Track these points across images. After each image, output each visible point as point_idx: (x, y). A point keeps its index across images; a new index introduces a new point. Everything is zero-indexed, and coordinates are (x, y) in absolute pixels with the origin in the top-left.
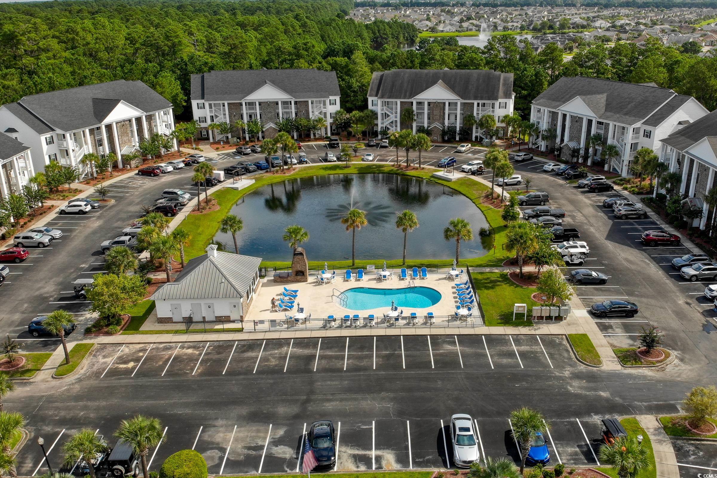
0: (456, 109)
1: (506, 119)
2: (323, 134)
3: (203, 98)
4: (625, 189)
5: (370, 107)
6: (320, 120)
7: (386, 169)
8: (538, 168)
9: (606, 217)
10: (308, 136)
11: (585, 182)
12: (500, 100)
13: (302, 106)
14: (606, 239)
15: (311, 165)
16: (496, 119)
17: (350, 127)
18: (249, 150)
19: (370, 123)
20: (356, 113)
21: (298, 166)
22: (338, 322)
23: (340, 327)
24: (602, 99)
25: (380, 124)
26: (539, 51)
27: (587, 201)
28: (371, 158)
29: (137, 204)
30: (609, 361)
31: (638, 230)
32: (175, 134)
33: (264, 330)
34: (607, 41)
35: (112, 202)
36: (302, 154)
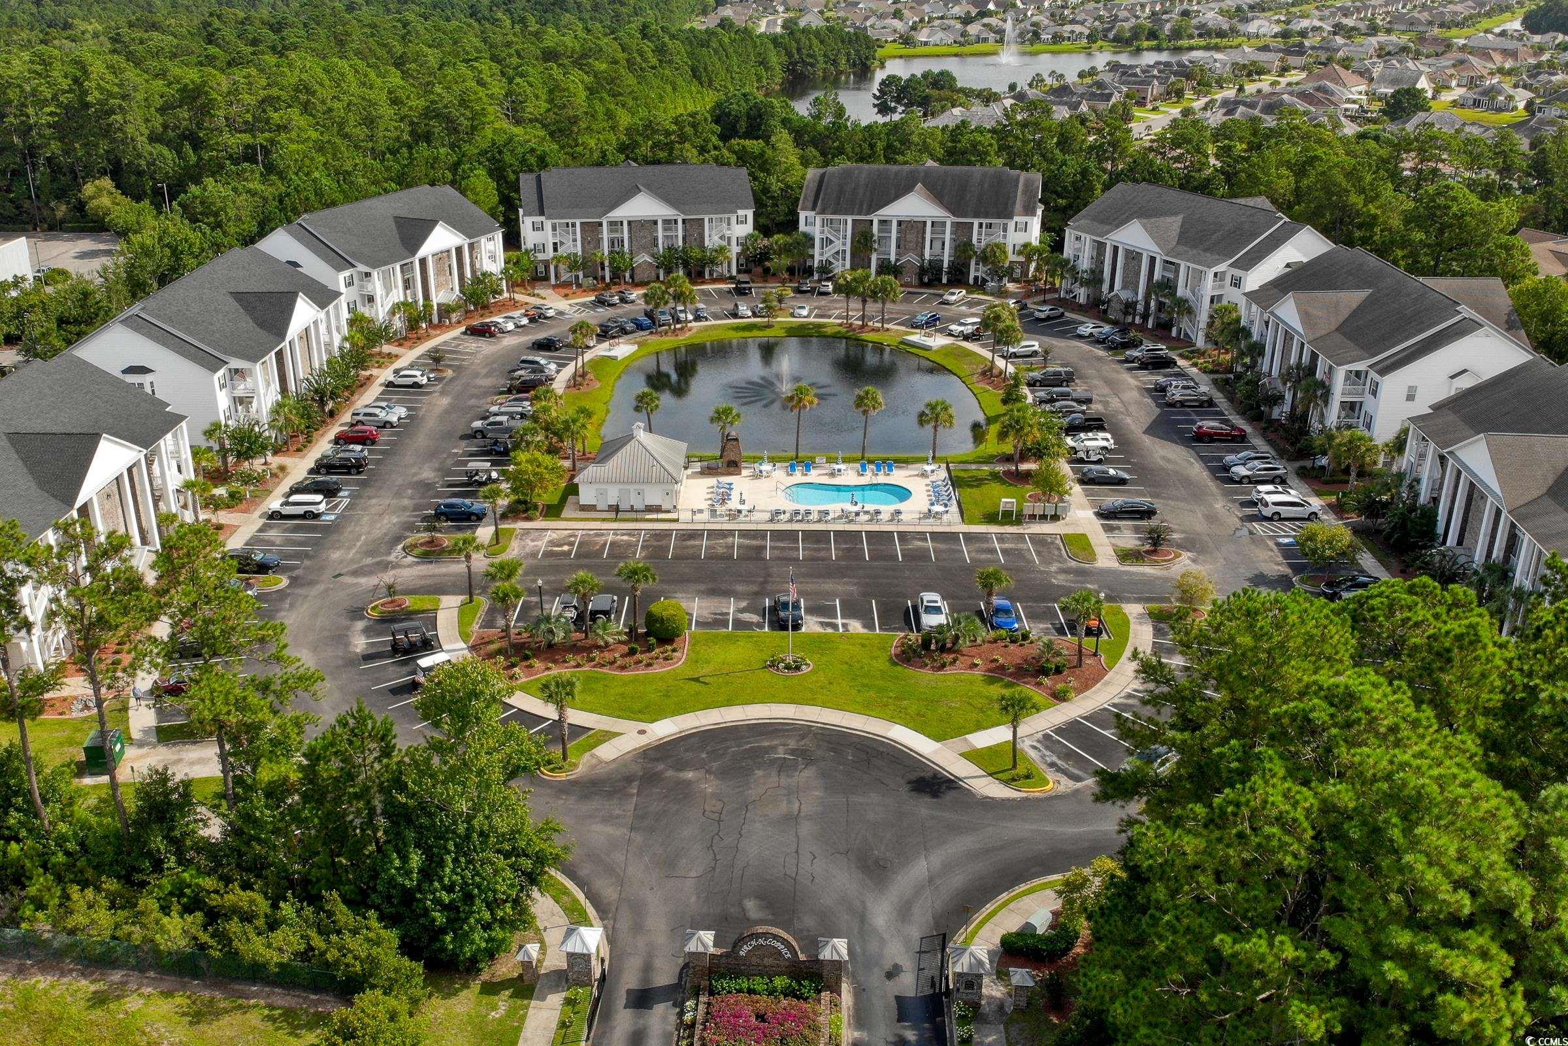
0: (944, 232)
1: (1026, 250)
2: (726, 272)
3: (542, 213)
4: (1195, 365)
5: (802, 227)
6: (721, 250)
7: (829, 331)
8: (1068, 331)
9: (1153, 405)
10: (701, 274)
11: (1136, 353)
12: (1016, 218)
13: (694, 228)
14: (1146, 432)
15: (714, 322)
16: (1010, 249)
17: (769, 259)
18: (616, 299)
19: (801, 254)
20: (779, 238)
21: (694, 324)
22: (787, 516)
23: (791, 521)
24: (1174, 223)
25: (818, 256)
26: (1113, 100)
27: (1133, 382)
28: (805, 312)
29: (487, 376)
30: (1106, 559)
31: (1194, 422)
32: (505, 271)
33: (703, 521)
34: (1259, 73)
35: (449, 373)
36: (701, 306)
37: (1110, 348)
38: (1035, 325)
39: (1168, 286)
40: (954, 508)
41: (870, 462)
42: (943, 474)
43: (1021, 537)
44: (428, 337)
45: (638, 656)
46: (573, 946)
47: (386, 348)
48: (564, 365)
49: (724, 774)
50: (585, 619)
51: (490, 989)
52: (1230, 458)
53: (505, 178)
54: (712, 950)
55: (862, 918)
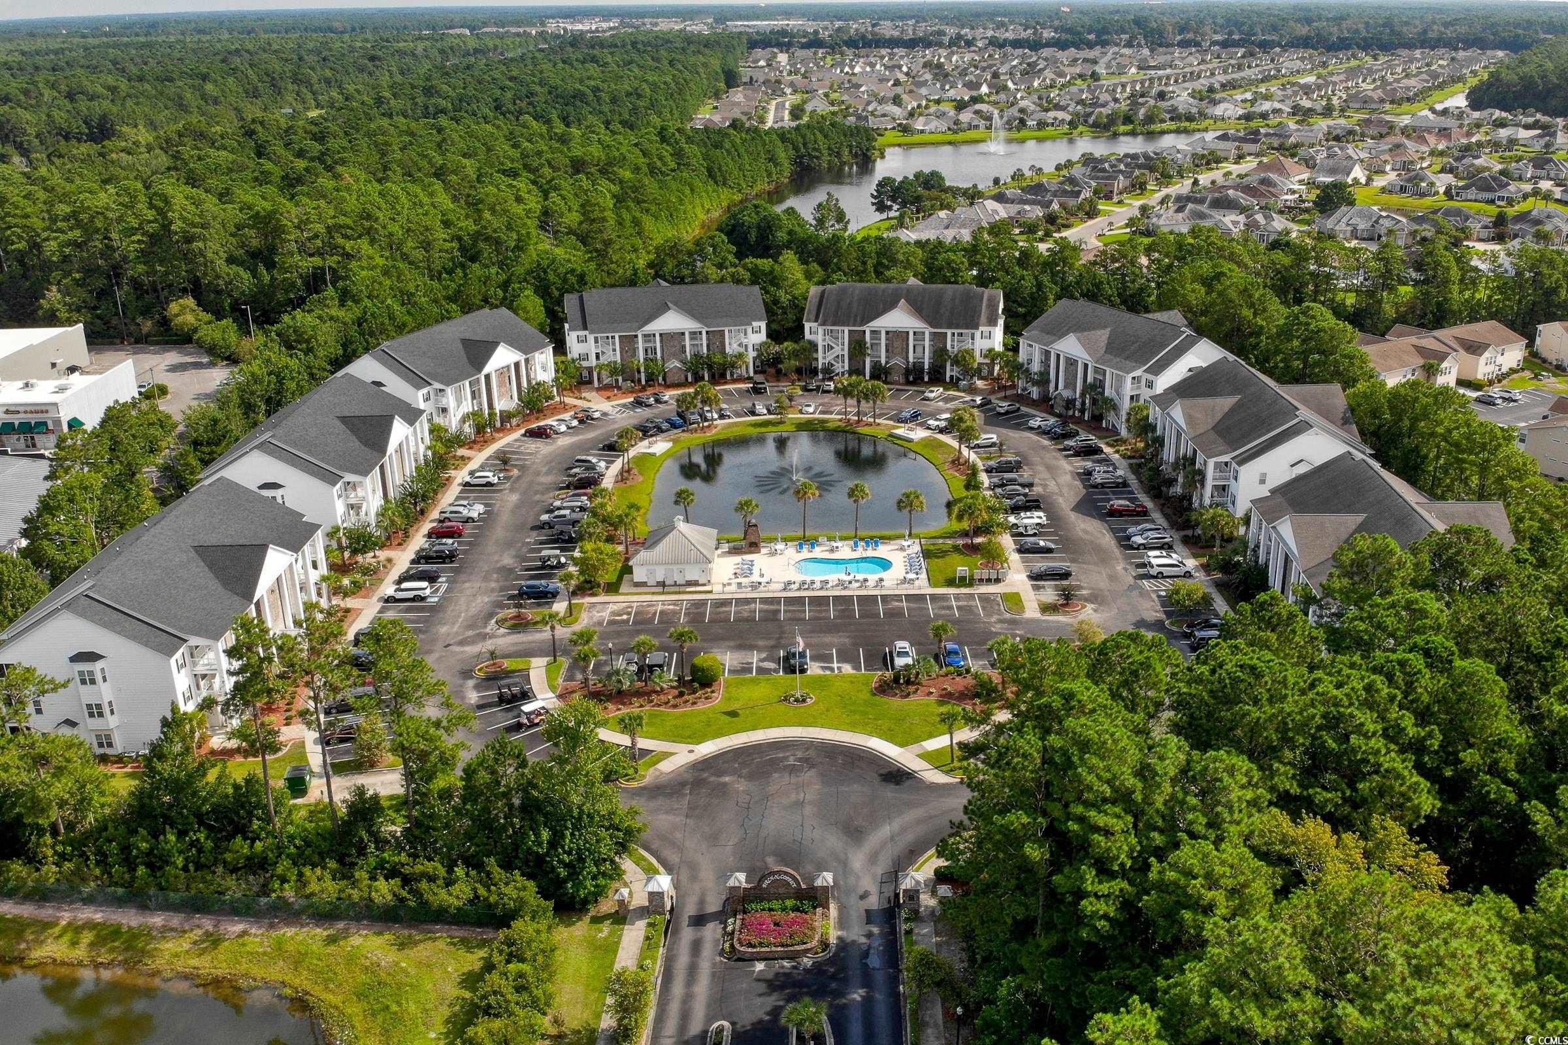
0: (924, 340)
1: (990, 354)
2: (744, 374)
3: (585, 328)
5: (807, 336)
6: (740, 356)
7: (831, 425)
8: (1021, 424)
9: (1081, 487)
10: (723, 375)
11: (1072, 443)
12: (981, 328)
13: (716, 338)
14: (1071, 510)
15: (736, 420)
16: (977, 354)
17: (780, 363)
18: (652, 400)
19: (807, 358)
20: (788, 345)
21: (719, 422)
22: (797, 585)
23: (799, 589)
24: (1103, 335)
25: (821, 360)
26: (1082, 196)
27: (1068, 467)
28: (811, 409)
29: (547, 474)
30: (1032, 611)
31: (1109, 500)
32: (556, 380)
33: (732, 592)
34: (1218, 161)
35: (515, 472)
36: (724, 406)
37: (1052, 439)
38: (995, 418)
39: (1098, 386)
40: (924, 576)
41: (862, 539)
42: (917, 548)
43: (972, 596)
44: (494, 440)
45: (686, 697)
46: (653, 887)
47: (461, 452)
48: (612, 462)
49: (751, 777)
50: (646, 671)
51: (597, 920)
52: (1131, 530)
53: (549, 294)
54: (744, 885)
55: (845, 864)
